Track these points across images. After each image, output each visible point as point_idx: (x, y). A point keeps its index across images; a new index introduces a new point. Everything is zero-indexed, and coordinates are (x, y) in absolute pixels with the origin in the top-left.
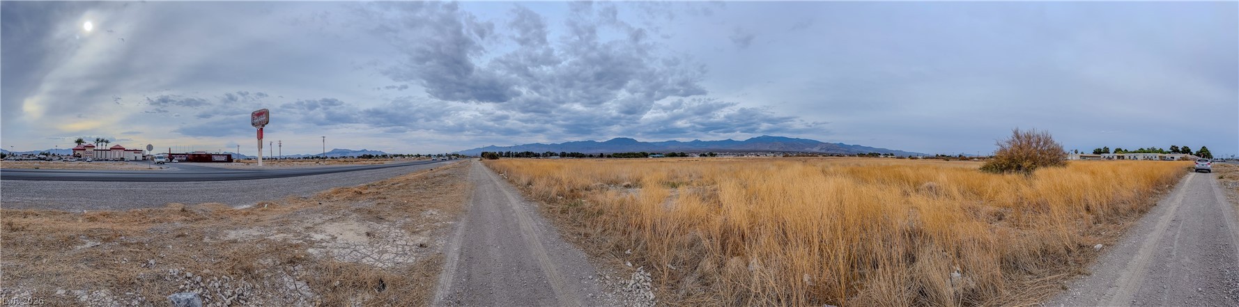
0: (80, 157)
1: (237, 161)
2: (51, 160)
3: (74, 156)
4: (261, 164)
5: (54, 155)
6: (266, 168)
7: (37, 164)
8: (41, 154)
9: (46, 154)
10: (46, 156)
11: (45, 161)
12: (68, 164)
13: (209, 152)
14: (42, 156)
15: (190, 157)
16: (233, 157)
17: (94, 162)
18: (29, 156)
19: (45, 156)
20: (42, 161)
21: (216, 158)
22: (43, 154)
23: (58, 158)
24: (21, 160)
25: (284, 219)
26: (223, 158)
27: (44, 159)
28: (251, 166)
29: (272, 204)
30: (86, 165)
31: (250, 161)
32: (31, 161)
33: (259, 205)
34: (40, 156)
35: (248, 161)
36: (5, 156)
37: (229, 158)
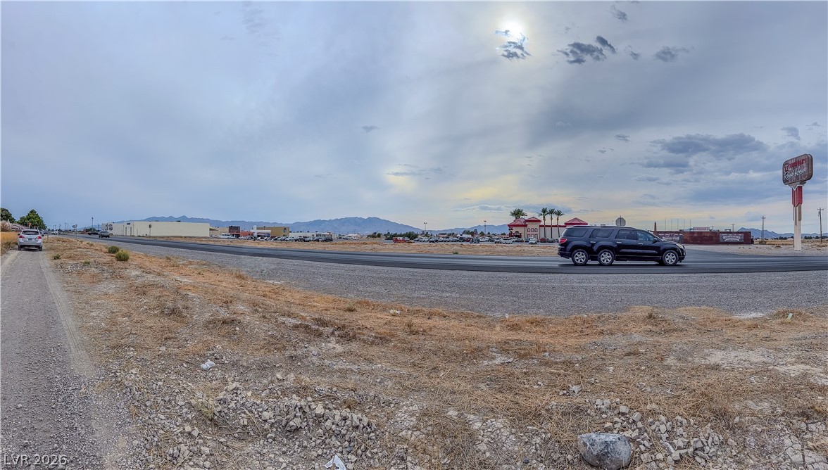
0: (519, 237)
1: (761, 243)
2: (479, 241)
3: (511, 235)
4: (798, 246)
5: (482, 234)
6: (809, 253)
7: (457, 247)
8: (464, 233)
9: (472, 234)
10: (472, 236)
11: (469, 243)
12: (499, 248)
13: (715, 229)
14: (465, 236)
15: (687, 237)
16: (754, 235)
17: (540, 245)
18: (449, 236)
19: (470, 236)
20: (465, 243)
21: (726, 238)
22: (468, 233)
23: (487, 239)
24: (437, 241)
25: (814, 342)
26: (738, 238)
27: (468, 240)
28: (784, 251)
29: (800, 314)
30: (526, 249)
31: (784, 242)
32: (450, 243)
33: (778, 314)
34: (464, 236)
35: (780, 242)
36: (416, 236)
37: (747, 238)
